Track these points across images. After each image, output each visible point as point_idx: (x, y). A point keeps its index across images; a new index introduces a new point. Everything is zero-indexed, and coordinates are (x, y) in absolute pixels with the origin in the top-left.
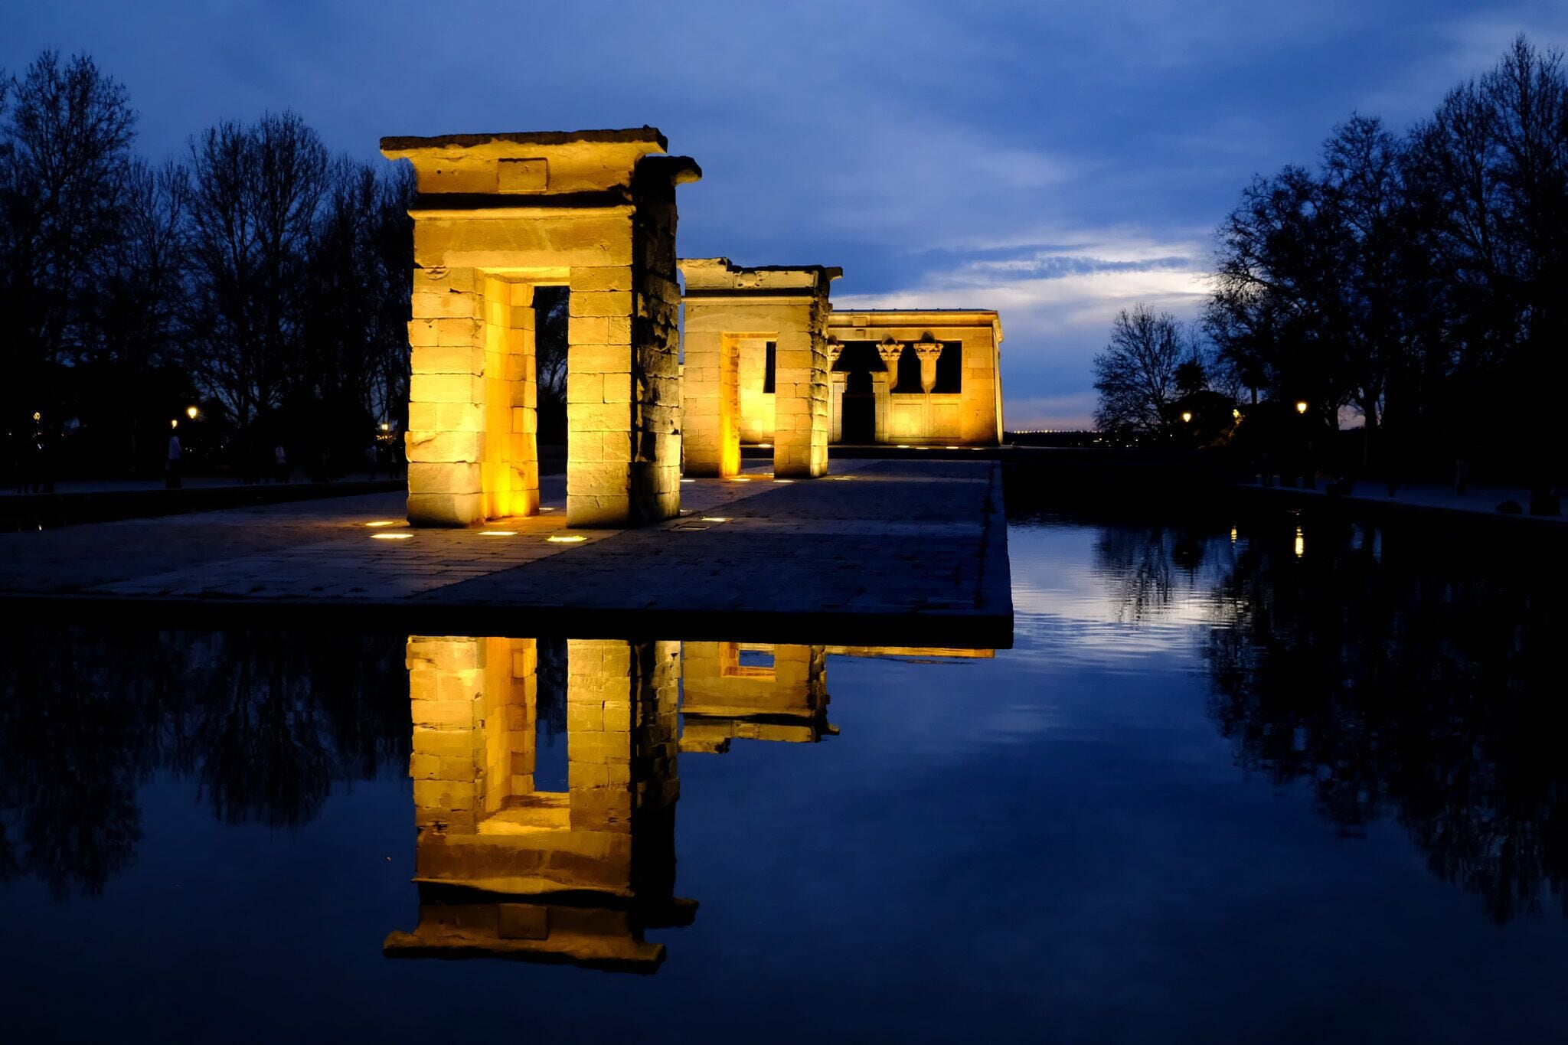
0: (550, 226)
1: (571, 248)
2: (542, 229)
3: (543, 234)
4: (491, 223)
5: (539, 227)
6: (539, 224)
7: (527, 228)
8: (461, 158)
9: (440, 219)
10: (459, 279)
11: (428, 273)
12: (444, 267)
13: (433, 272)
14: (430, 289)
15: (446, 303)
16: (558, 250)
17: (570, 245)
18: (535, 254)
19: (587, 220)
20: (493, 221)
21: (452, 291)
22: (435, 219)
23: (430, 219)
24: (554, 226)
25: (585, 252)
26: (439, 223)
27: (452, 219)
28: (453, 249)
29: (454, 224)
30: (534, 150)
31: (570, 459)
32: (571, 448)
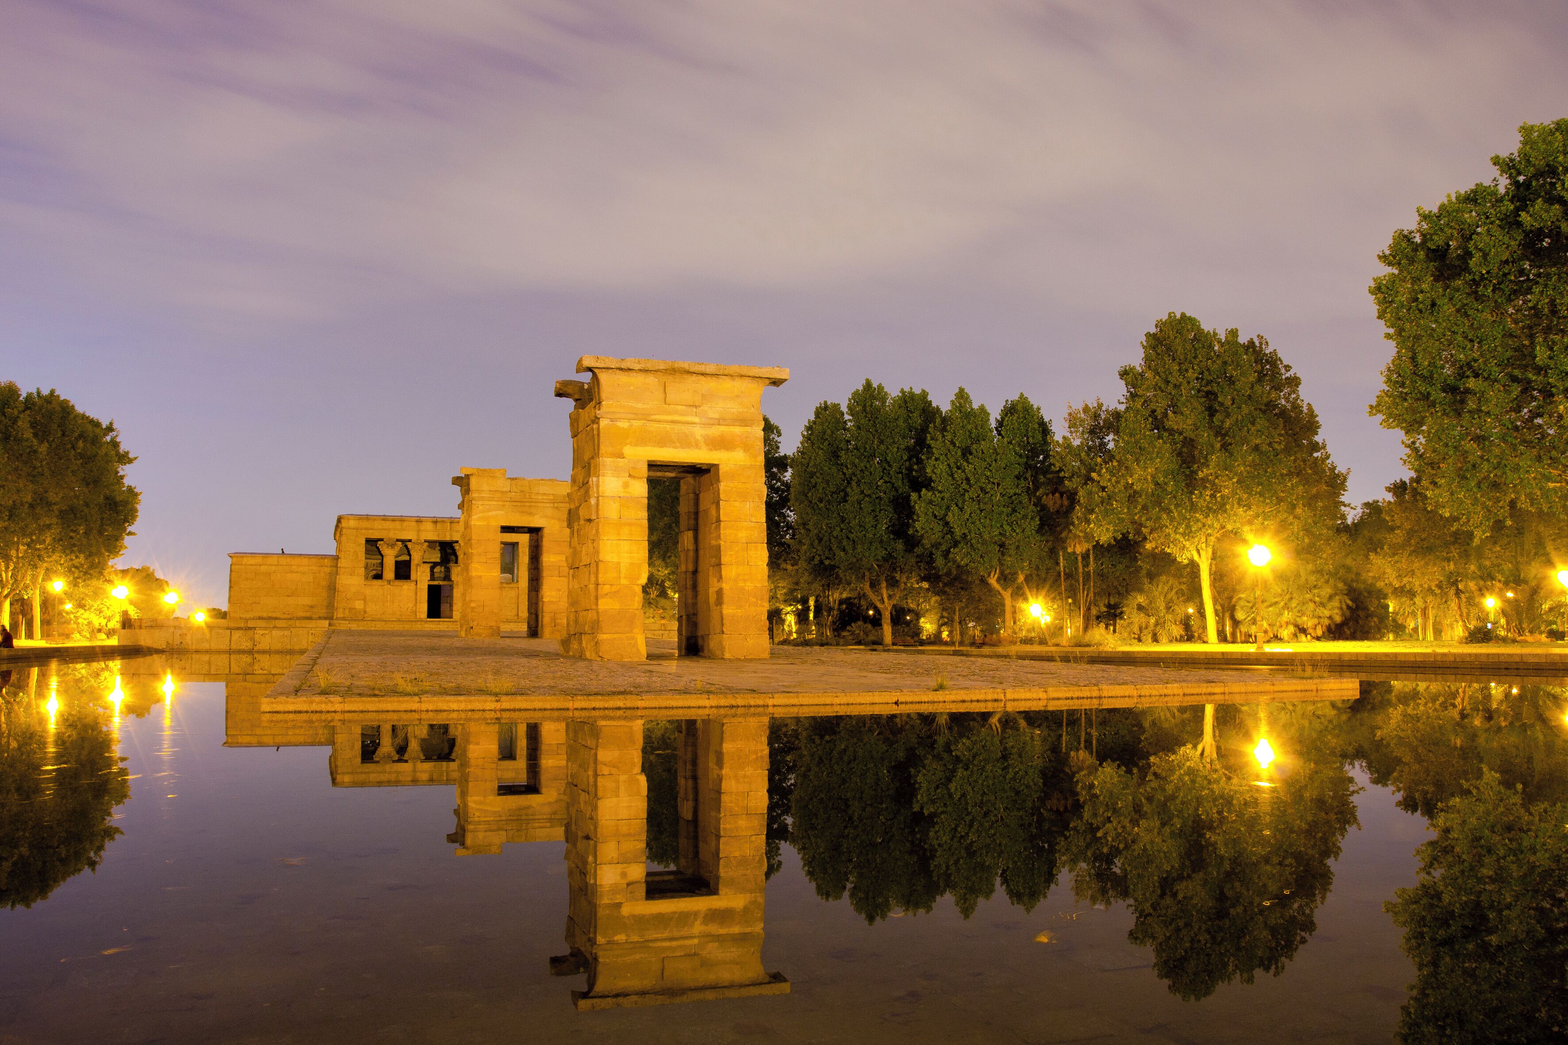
1: (720, 449)
2: (699, 434)
4: (659, 427)
5: (696, 432)
6: (696, 430)
7: (687, 431)
10: (636, 468)
11: (611, 461)
12: (624, 458)
13: (615, 461)
14: (613, 474)
15: (626, 485)
16: (711, 450)
18: (693, 452)
21: (631, 476)
23: (612, 421)
24: (707, 433)
26: (619, 424)
28: (631, 445)
29: (631, 426)
31: (724, 606)
32: (726, 599)
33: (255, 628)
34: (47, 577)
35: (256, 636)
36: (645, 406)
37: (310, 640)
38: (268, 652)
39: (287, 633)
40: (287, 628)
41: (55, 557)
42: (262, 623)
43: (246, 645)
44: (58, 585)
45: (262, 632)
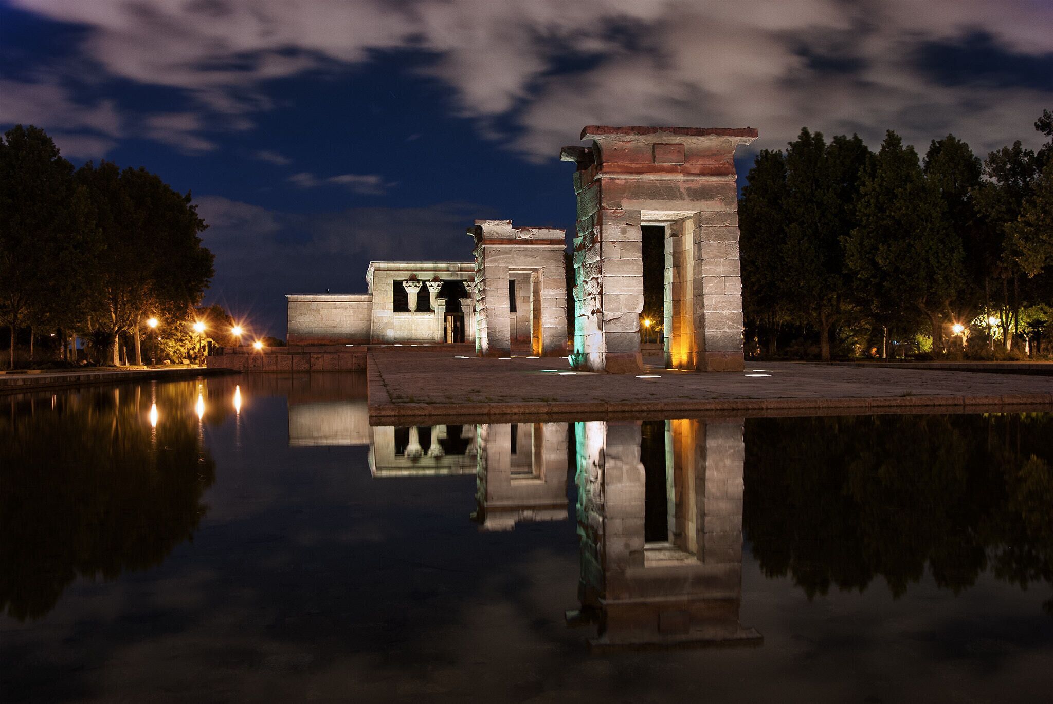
0: (686, 186)
1: (701, 199)
2: (683, 187)
3: (682, 190)
4: (650, 182)
5: (680, 186)
6: (680, 184)
7: (673, 187)
8: (630, 141)
9: (618, 179)
10: (632, 217)
11: (611, 213)
12: (621, 209)
13: (614, 212)
14: (613, 223)
15: (624, 232)
16: (692, 200)
17: (699, 198)
18: (678, 202)
19: (710, 183)
20: (651, 181)
21: (627, 224)
22: (615, 179)
23: (611, 178)
24: (690, 186)
25: (709, 203)
26: (617, 181)
27: (625, 179)
28: (627, 198)
29: (627, 182)
30: (678, 139)
31: (707, 329)
32: (707, 322)
33: (310, 353)
34: (146, 315)
35: (312, 360)
36: (637, 166)
37: (354, 361)
38: (323, 372)
39: (336, 356)
40: (336, 353)
41: (152, 300)
42: (315, 349)
43: (305, 366)
44: (153, 323)
45: (315, 356)
